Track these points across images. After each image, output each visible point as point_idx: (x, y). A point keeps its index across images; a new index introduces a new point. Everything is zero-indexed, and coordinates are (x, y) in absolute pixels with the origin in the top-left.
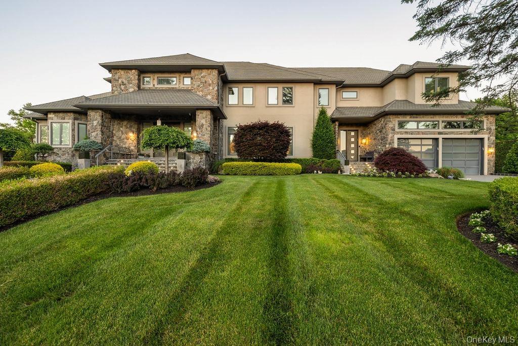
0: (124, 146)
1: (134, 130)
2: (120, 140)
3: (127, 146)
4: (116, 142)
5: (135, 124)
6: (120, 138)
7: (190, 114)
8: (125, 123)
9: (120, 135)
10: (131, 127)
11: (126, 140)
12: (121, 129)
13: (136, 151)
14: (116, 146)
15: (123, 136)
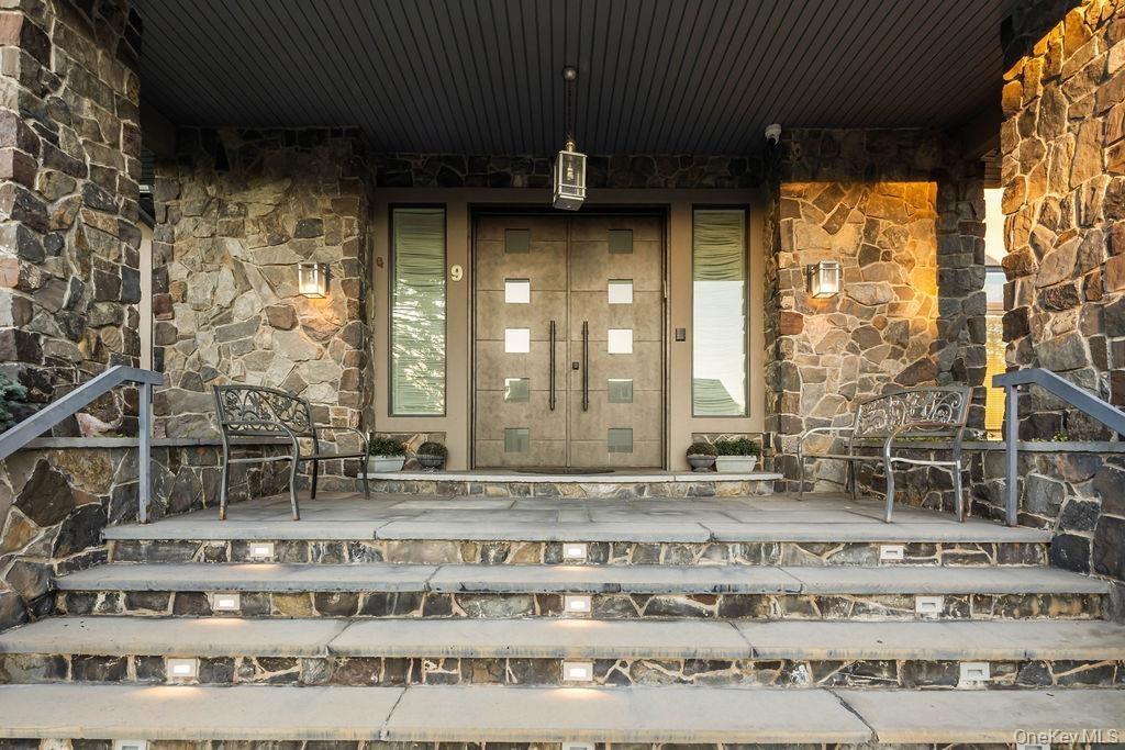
0: (253, 379)
1: (336, 254)
2: (221, 336)
3: (277, 377)
4: (188, 351)
5: (340, 208)
6: (224, 316)
7: (773, 131)
8: (262, 199)
9: (224, 298)
10: (308, 229)
11: (266, 336)
12: (233, 246)
13: (351, 415)
14: (190, 381)
15: (249, 305)
